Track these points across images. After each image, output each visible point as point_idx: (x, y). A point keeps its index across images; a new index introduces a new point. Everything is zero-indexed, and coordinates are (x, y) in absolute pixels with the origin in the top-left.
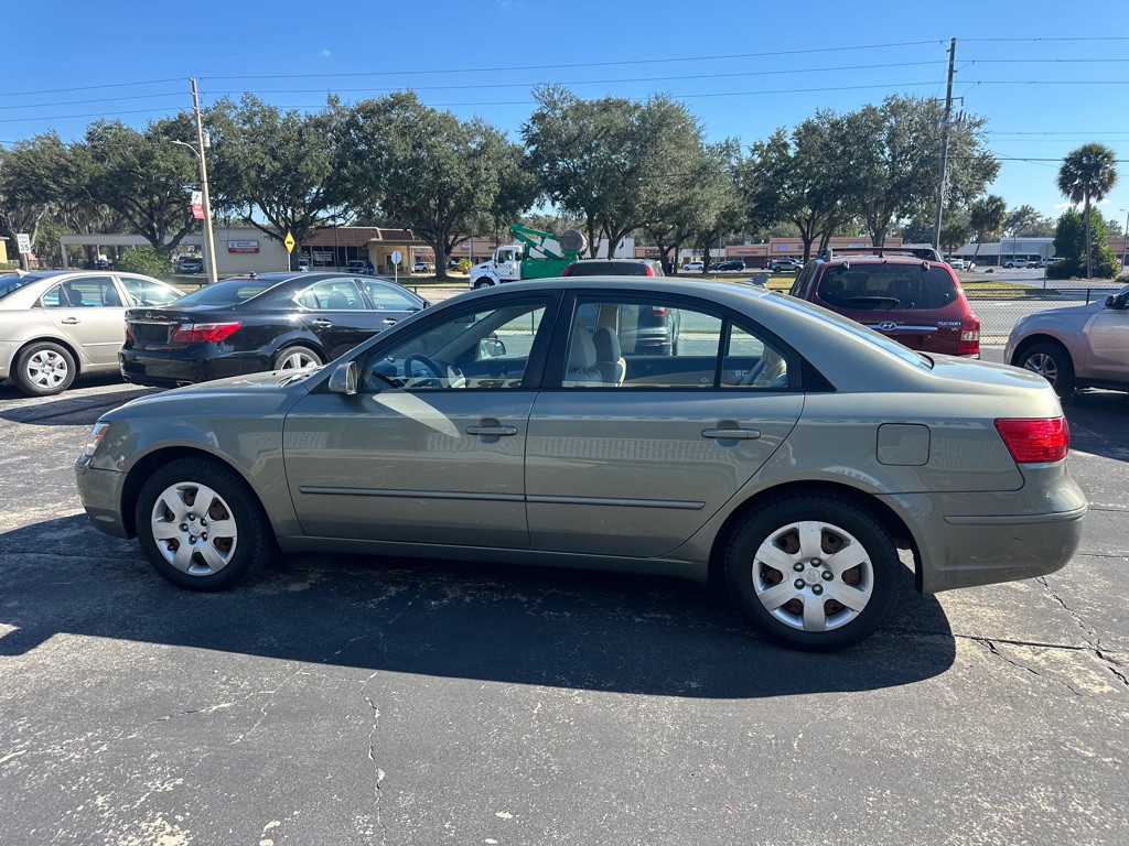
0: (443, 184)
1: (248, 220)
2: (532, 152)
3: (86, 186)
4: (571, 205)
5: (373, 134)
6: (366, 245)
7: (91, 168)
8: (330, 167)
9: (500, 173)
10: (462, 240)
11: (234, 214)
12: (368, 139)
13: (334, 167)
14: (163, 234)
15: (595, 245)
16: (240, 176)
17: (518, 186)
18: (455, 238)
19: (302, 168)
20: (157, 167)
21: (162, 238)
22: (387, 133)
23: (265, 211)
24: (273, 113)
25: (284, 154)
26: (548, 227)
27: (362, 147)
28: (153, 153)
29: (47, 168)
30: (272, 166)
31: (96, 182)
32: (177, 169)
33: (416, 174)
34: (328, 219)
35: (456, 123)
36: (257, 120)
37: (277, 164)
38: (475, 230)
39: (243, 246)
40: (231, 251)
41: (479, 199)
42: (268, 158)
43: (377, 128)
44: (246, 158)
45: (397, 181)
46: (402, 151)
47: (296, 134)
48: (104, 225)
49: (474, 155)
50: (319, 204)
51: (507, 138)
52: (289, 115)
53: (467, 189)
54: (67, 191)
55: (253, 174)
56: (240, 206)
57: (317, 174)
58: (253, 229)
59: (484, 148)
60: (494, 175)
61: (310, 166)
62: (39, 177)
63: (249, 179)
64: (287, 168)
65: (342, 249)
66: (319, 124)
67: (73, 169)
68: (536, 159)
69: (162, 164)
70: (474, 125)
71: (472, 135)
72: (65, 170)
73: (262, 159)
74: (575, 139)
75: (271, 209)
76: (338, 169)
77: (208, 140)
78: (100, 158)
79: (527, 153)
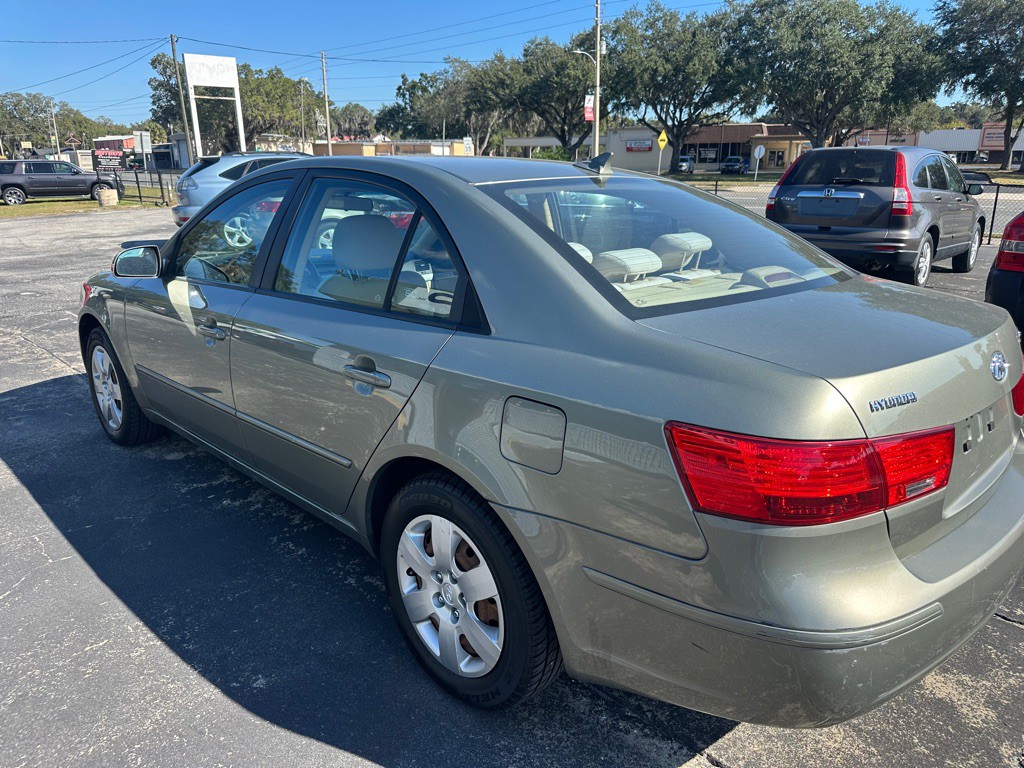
0: (828, 75)
1: (643, 120)
2: (946, 32)
3: (516, 95)
4: (985, 89)
5: (764, 28)
6: (748, 142)
7: (522, 80)
8: (716, 65)
9: (898, 58)
10: (857, 133)
11: (631, 116)
12: (758, 34)
13: (719, 65)
14: (571, 135)
15: (1013, 135)
16: (635, 79)
17: (917, 71)
18: (849, 131)
19: (690, 68)
20: (569, 76)
21: (570, 139)
22: (777, 27)
23: (656, 111)
24: (674, 17)
25: (675, 56)
26: (973, 116)
27: (753, 43)
28: (566, 64)
29: (491, 82)
30: (664, 68)
31: (524, 92)
32: (584, 76)
33: (802, 67)
34: (713, 116)
35: (856, 7)
36: (660, 24)
37: (669, 66)
38: (870, 123)
39: (638, 145)
40: (629, 150)
41: (866, 88)
42: (661, 61)
43: (768, 21)
44: (642, 62)
45: (780, 74)
46: (790, 43)
47: (690, 36)
48: (538, 129)
49: (871, 40)
50: (706, 103)
51: (915, 18)
52: (688, 17)
53: (855, 78)
54: (502, 100)
55: (646, 77)
56: (637, 107)
57: (703, 72)
58: (645, 129)
59: (882, 33)
60: (890, 59)
61: (697, 66)
62: (485, 89)
63: (642, 82)
64: (677, 70)
65: (726, 146)
66: (713, 23)
67: (508, 82)
68: (950, 39)
69: (572, 73)
70: (878, 8)
71: (872, 18)
72: (502, 83)
73: (656, 62)
74: (1002, 12)
75: (662, 109)
76: (723, 67)
77: (604, 47)
78: (528, 71)
79: (940, 32)
